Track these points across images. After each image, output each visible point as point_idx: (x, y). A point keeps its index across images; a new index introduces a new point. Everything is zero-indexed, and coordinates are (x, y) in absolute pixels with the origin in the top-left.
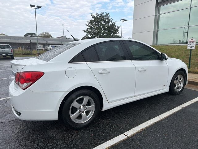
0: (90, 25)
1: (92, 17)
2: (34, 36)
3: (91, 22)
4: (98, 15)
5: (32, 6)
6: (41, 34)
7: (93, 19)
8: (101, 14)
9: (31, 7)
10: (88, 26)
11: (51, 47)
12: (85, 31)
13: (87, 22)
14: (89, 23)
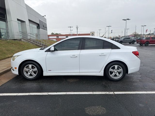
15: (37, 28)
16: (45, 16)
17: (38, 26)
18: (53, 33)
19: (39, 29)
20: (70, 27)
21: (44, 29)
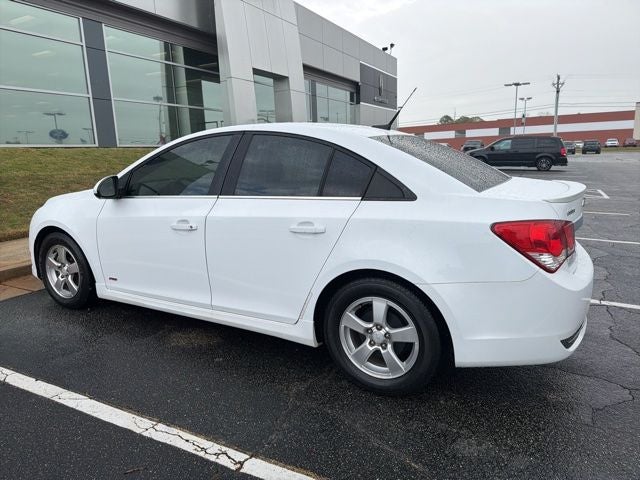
15: (352, 100)
16: (392, 45)
17: (353, 91)
18: (447, 117)
19: (358, 103)
20: (517, 84)
21: (381, 103)
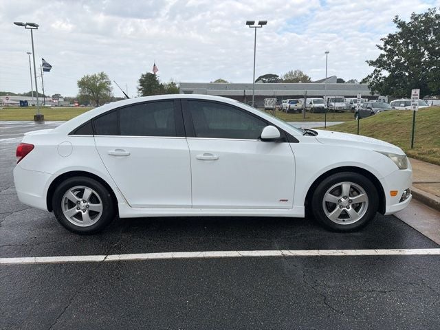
0: (389, 47)
1: (396, 25)
2: (272, 82)
3: (391, 39)
4: (416, 19)
5: (250, 23)
6: (287, 75)
7: (400, 30)
8: (426, 15)
9: (248, 26)
10: (382, 49)
11: (289, 103)
12: (372, 63)
13: (382, 39)
14: (387, 43)
